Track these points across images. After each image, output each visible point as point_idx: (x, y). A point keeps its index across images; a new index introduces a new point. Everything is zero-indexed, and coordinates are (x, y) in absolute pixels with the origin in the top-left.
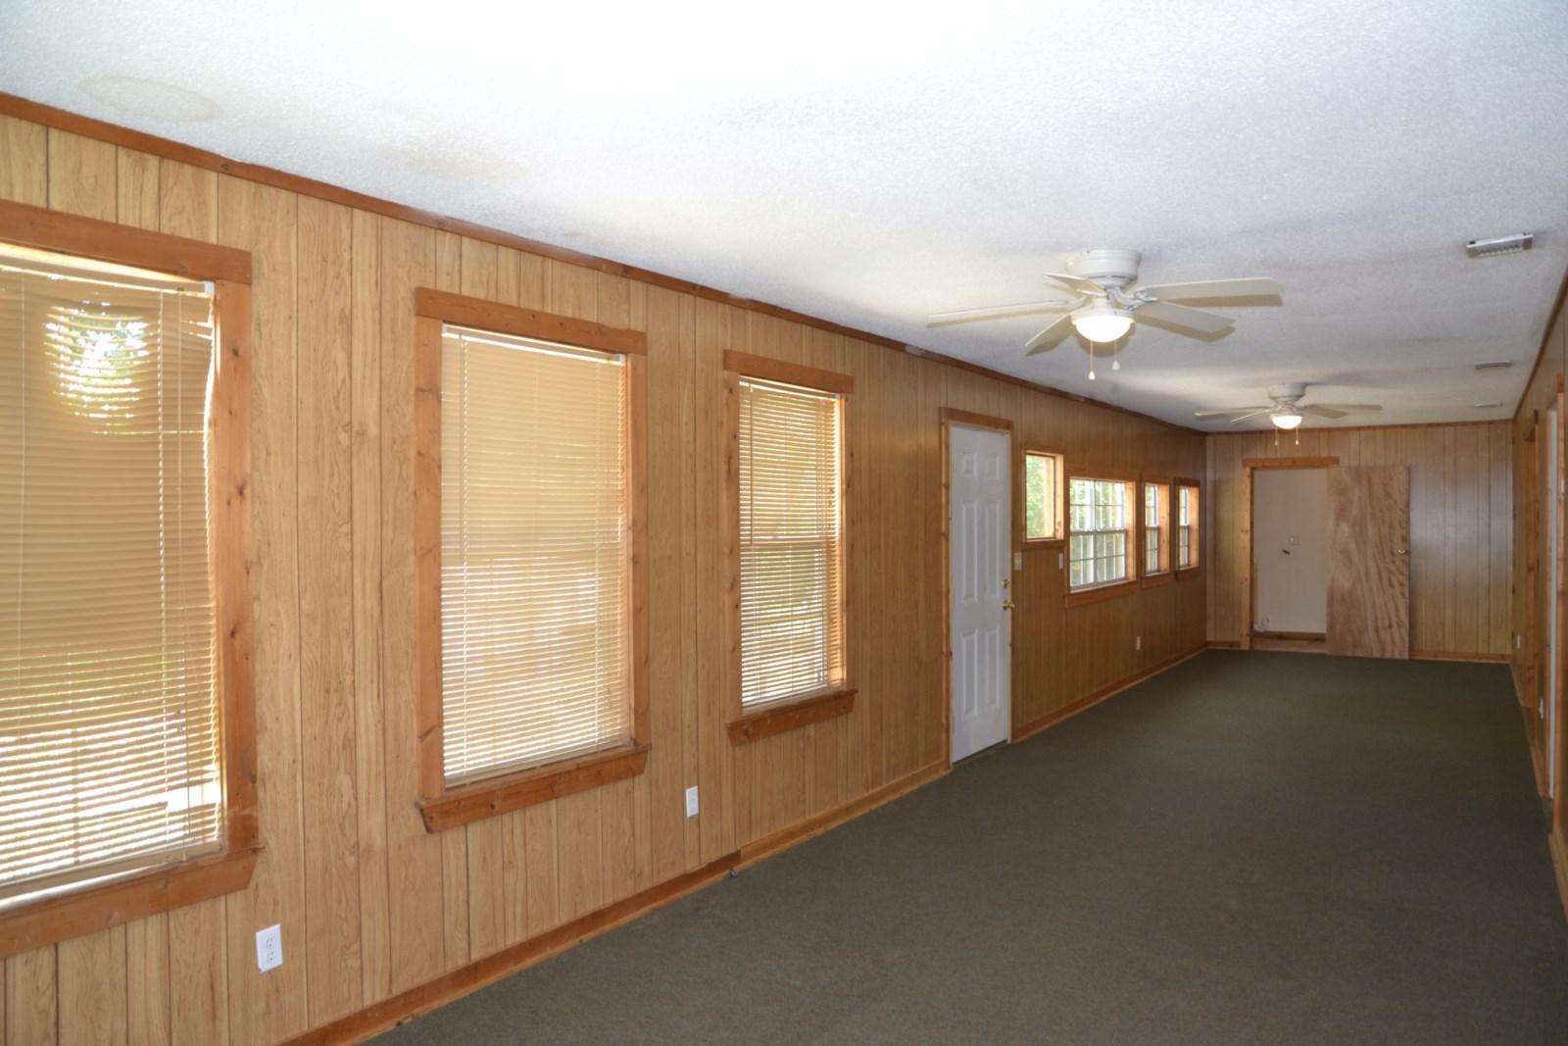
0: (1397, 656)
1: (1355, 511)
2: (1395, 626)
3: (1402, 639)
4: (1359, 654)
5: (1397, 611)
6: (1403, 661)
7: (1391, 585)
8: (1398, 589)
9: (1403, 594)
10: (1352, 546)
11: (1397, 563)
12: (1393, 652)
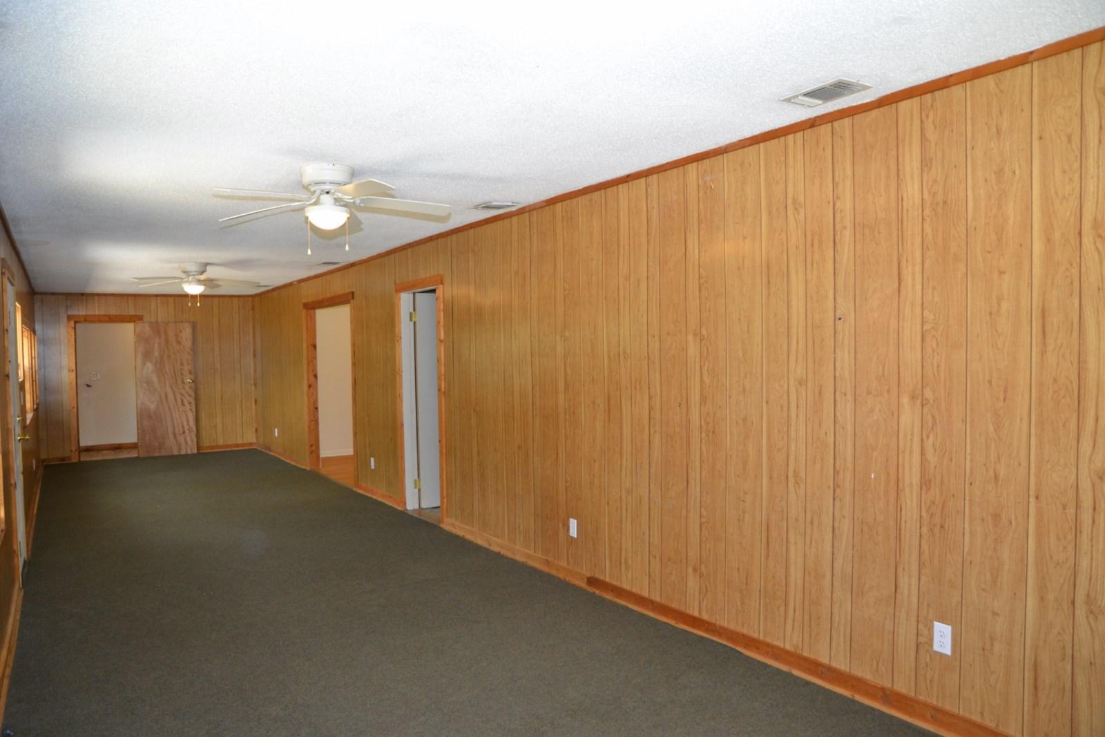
0: (189, 452)
1: (156, 354)
2: (187, 432)
3: (192, 440)
4: (163, 453)
5: (188, 421)
6: (193, 455)
7: (183, 404)
8: (188, 407)
9: (191, 410)
10: (155, 379)
11: (187, 388)
12: (186, 449)
